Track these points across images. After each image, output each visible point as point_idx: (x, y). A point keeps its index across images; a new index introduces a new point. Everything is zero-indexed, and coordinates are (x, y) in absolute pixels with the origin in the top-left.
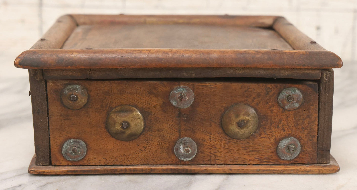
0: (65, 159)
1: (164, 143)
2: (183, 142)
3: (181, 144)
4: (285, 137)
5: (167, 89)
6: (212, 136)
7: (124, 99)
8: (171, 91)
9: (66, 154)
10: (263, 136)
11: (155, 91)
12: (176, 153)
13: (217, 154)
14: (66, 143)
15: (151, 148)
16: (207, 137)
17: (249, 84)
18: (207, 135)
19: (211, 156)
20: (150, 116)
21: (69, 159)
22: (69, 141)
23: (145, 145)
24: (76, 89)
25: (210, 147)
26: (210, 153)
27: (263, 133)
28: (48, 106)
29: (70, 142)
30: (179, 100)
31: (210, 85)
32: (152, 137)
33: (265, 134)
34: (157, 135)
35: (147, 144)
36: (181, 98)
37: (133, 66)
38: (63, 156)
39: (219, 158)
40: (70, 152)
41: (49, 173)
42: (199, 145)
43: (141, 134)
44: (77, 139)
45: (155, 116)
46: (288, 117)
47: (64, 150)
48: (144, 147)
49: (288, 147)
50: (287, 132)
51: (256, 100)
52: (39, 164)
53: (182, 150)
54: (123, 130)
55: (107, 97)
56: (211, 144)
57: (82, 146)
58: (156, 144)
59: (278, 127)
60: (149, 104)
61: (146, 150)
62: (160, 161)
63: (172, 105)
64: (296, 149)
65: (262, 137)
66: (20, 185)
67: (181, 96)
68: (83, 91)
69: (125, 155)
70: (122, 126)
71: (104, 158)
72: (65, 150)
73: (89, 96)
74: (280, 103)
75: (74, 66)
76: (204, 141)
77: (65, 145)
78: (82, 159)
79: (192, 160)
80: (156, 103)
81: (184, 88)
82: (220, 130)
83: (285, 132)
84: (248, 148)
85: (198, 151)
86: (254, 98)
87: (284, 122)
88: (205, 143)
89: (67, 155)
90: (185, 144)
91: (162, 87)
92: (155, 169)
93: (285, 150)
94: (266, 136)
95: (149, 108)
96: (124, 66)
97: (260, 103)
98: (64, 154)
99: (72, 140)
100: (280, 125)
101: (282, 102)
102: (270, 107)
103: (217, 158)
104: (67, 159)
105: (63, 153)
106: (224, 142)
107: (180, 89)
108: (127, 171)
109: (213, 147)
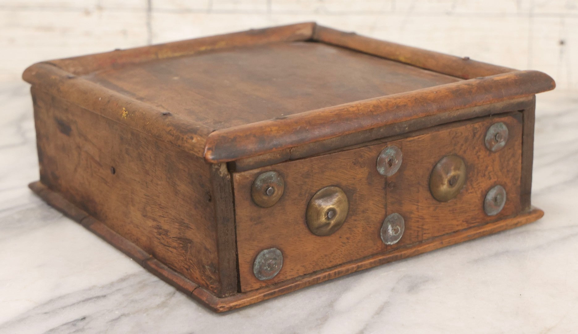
0: (258, 280)
1: (369, 227)
2: (391, 221)
3: (388, 224)
4: (492, 187)
5: (373, 154)
6: (419, 204)
7: (326, 178)
8: (378, 156)
9: (260, 272)
10: (469, 191)
11: (360, 160)
12: (383, 236)
13: (425, 227)
14: (259, 257)
15: (355, 237)
16: (414, 207)
17: (457, 128)
18: (414, 205)
19: (418, 231)
20: (355, 194)
21: (263, 278)
22: (262, 253)
23: (348, 235)
24: (271, 178)
25: (417, 219)
26: (418, 227)
27: (470, 187)
28: (234, 210)
29: (264, 255)
30: (387, 165)
31: (419, 138)
32: (356, 223)
33: (473, 188)
34: (362, 219)
35: (351, 234)
36: (390, 163)
37: (347, 132)
38: (255, 276)
39: (426, 232)
40: (265, 268)
41: (242, 304)
42: (407, 219)
43: (345, 221)
44: (271, 248)
45: (361, 193)
46: (494, 161)
47: (257, 267)
48: (347, 238)
49: (495, 199)
50: (493, 180)
51: (463, 147)
52: (225, 295)
53: (390, 231)
54: (328, 222)
55: (307, 180)
56: (418, 215)
57: (278, 256)
58: (361, 230)
59: (484, 175)
60: (354, 179)
61: (350, 241)
62: (364, 253)
63: (379, 174)
64: (502, 199)
65: (469, 193)
66: (83, 318)
67: (390, 160)
68: (279, 179)
69: (326, 256)
70: (328, 217)
71: (303, 266)
72: (259, 267)
73: (285, 184)
74: (487, 145)
75: (279, 146)
76: (411, 213)
77: (257, 260)
78: (278, 274)
79: (399, 242)
80: (362, 176)
81: (392, 148)
82: (429, 195)
83: (491, 181)
84: (456, 210)
85: (405, 227)
86: (462, 145)
87: (490, 168)
88: (412, 216)
89: (261, 274)
90: (393, 223)
91: (369, 153)
92: (362, 265)
93: (493, 203)
94: (473, 190)
95: (354, 184)
96: (337, 135)
97: (467, 149)
98: (257, 273)
99: (265, 251)
100: (487, 173)
101: (490, 143)
102: (477, 152)
103: (425, 232)
104: (261, 279)
105: (255, 272)
106: (432, 209)
107: (388, 150)
108: (331, 276)
109: (421, 219)
